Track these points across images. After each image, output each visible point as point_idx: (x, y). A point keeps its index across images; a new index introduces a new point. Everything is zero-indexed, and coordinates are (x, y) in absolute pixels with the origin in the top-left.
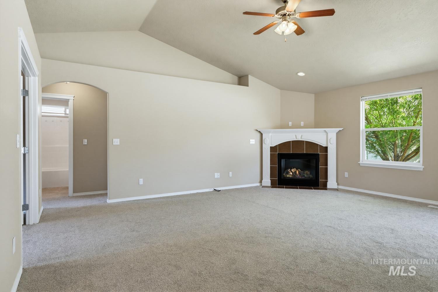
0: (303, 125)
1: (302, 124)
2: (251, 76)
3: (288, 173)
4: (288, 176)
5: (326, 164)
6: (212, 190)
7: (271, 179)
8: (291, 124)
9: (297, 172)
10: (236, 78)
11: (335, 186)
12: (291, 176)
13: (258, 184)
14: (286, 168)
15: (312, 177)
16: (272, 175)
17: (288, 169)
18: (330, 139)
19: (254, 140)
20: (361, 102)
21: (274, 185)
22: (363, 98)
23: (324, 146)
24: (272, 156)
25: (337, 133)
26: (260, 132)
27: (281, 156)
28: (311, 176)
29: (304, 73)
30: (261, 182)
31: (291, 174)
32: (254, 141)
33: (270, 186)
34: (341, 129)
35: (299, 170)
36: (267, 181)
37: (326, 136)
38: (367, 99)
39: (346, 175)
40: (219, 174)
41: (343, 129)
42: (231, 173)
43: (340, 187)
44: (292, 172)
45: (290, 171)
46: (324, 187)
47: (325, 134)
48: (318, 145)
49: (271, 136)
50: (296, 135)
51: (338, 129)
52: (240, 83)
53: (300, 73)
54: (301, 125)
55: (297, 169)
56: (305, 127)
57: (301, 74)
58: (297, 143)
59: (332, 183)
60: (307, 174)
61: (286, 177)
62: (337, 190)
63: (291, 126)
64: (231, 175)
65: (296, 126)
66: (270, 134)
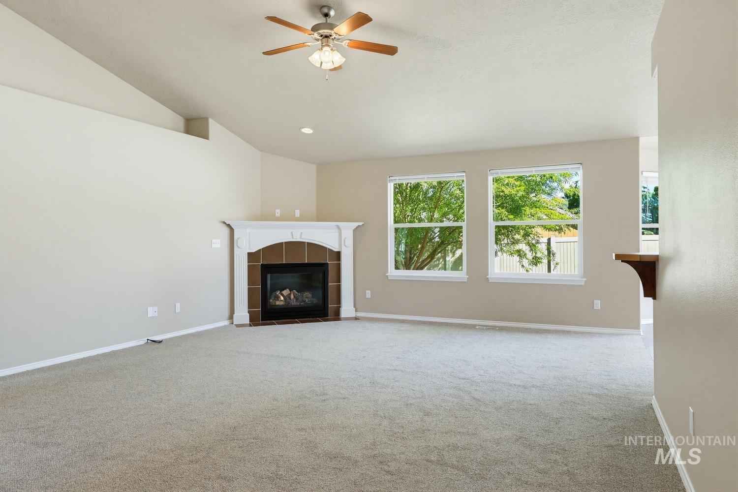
0: (298, 216)
1: (298, 213)
2: (212, 120)
3: (277, 298)
4: (278, 303)
5: (339, 279)
6: (143, 342)
7: (249, 312)
8: (279, 213)
9: (292, 297)
10: (181, 122)
11: (353, 314)
12: (282, 303)
13: (226, 323)
14: (274, 290)
15: (317, 302)
16: (251, 304)
17: (276, 290)
18: (344, 240)
19: (219, 241)
20: (389, 184)
21: (254, 321)
22: (391, 178)
23: (336, 250)
24: (250, 269)
25: (354, 231)
26: (229, 226)
27: (267, 269)
28: (315, 301)
29: (311, 128)
30: (231, 317)
31: (282, 298)
32: (220, 243)
33: (249, 323)
34: (361, 224)
35: (294, 291)
36: (242, 314)
37: (337, 234)
38: (397, 181)
39: (368, 294)
40: (156, 309)
41: (363, 223)
42: (178, 305)
43: (359, 314)
44: (283, 295)
45: (280, 295)
46: (337, 317)
47: (337, 230)
48: (326, 248)
49: (249, 233)
50: (292, 233)
51: (356, 224)
52: (188, 131)
53: (306, 129)
54: (296, 216)
55: (290, 291)
56: (302, 219)
57: (307, 131)
58: (294, 246)
59: (347, 309)
60: (308, 298)
61: (275, 305)
62: (356, 319)
63: (279, 216)
64: (178, 310)
65: (288, 217)
66: (248, 230)
